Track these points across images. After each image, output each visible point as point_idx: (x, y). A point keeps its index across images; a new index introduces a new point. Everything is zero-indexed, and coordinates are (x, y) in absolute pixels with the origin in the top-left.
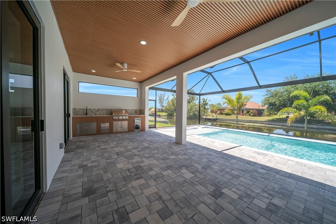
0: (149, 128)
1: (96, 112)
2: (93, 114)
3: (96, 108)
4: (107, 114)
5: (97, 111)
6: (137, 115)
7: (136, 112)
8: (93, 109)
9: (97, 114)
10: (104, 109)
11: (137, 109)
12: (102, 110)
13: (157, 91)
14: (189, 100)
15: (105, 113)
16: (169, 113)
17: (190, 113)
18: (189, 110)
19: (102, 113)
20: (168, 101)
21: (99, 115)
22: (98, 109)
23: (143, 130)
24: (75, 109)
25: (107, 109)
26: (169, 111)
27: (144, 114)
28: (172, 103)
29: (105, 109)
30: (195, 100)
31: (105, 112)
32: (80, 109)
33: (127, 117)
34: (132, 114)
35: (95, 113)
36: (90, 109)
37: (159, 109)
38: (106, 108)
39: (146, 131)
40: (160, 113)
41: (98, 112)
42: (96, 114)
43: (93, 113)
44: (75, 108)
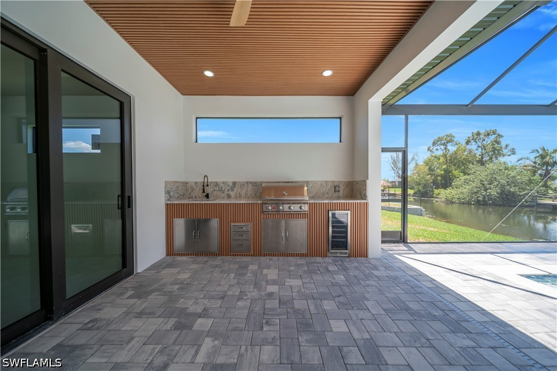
0: (383, 242)
1: (228, 190)
2: (223, 195)
3: (230, 180)
4: (255, 194)
5: (232, 189)
6: (338, 198)
7: (336, 188)
8: (223, 183)
9: (232, 196)
10: (247, 182)
11: (341, 180)
12: (242, 185)
13: (410, 116)
14: (482, 158)
15: (249, 193)
16: (419, 191)
17: (486, 190)
18: (486, 183)
19: (243, 193)
20: (417, 165)
21: (236, 197)
22: (234, 183)
23: (362, 252)
24: (187, 184)
25: (256, 183)
26: (419, 184)
27: (364, 197)
28: (427, 168)
29: (250, 182)
30: (503, 156)
31: (249, 189)
32: (196, 183)
33: (306, 208)
34: (322, 196)
35: (226, 192)
36: (217, 183)
37: (392, 182)
38: (252, 181)
39: (370, 256)
40: (396, 189)
41: (233, 191)
42: (229, 196)
43: (223, 193)
44: (187, 181)
